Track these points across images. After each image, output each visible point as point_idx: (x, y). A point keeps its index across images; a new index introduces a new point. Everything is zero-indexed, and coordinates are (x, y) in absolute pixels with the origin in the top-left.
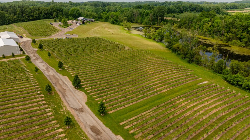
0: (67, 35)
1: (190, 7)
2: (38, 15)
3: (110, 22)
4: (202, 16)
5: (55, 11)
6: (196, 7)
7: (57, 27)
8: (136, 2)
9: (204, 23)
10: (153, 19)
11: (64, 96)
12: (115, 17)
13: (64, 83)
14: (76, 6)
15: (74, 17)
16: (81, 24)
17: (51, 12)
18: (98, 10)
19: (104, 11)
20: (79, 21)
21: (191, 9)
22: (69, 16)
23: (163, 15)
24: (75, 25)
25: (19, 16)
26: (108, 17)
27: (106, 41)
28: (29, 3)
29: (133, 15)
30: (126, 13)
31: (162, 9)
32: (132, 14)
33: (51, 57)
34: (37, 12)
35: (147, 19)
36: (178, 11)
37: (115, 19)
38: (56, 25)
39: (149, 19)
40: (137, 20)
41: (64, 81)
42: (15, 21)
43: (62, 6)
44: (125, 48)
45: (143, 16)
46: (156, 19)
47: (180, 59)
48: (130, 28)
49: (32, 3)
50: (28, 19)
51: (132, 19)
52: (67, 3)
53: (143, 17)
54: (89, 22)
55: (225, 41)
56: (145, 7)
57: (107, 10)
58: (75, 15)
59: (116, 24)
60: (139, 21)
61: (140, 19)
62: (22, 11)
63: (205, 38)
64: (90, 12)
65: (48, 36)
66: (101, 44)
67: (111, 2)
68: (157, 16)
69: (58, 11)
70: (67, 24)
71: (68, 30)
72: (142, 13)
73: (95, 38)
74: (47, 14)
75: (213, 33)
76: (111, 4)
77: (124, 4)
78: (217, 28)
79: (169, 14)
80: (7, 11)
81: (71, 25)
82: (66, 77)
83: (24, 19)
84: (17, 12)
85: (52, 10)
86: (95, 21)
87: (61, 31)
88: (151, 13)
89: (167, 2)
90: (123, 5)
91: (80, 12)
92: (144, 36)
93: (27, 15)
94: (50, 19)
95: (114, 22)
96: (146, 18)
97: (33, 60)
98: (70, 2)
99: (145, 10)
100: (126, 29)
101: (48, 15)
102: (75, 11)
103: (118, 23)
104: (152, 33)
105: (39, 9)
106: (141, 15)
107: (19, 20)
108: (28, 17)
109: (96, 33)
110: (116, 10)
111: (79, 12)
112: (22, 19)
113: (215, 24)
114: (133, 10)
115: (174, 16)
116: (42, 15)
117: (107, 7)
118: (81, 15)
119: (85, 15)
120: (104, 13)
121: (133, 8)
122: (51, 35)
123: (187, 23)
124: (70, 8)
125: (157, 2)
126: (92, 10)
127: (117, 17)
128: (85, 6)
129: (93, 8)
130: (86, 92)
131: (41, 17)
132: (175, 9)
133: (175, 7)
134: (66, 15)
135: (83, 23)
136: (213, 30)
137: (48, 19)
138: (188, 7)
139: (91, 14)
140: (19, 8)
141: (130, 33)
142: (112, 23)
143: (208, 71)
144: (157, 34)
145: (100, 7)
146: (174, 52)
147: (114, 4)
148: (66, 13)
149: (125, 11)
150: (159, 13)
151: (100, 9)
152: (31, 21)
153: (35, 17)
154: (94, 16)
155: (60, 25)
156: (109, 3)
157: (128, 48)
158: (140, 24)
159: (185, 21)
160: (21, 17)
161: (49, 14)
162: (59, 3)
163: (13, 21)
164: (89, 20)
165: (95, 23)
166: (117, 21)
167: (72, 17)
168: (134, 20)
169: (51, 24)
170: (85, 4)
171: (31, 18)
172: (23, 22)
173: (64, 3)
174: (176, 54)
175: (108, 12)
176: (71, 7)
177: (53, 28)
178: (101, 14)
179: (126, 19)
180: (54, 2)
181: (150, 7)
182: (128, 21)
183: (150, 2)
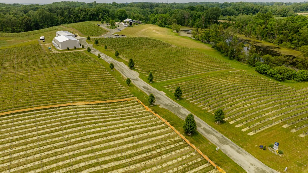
0: (115, 35)
1: (252, 9)
2: (84, 17)
3: (158, 25)
4: (257, 18)
5: (101, 12)
6: (259, 9)
7: (105, 28)
8: (191, 3)
9: (257, 25)
10: (205, 22)
11: (123, 73)
12: (164, 19)
13: (121, 66)
14: (121, 7)
15: (120, 19)
16: (128, 26)
17: (97, 13)
18: (145, 12)
19: (152, 13)
20: (126, 23)
21: (253, 11)
22: (115, 18)
23: (217, 17)
24: (123, 26)
25: (67, 17)
26: (156, 20)
27: (154, 40)
28: (70, 4)
29: (184, 17)
30: (175, 15)
31: (216, 11)
32: (182, 15)
33: (107, 50)
34: (84, 13)
35: (198, 22)
36: (237, 14)
37: (164, 22)
38: (104, 26)
39: (200, 21)
40: (187, 23)
41: (121, 65)
42: (63, 22)
43: (106, 7)
44: (171, 46)
45: (194, 18)
46: (209, 21)
47: (223, 56)
48: (179, 30)
49: (73, 4)
50: (75, 21)
51: (182, 21)
52: (110, 4)
53: (194, 20)
54: (137, 24)
55: (276, 43)
56: (198, 9)
57: (155, 11)
58: (121, 17)
59: (164, 27)
60: (189, 23)
61: (191, 22)
62: (69, 12)
63: (258, 41)
64: (137, 14)
65: (98, 35)
66: (149, 42)
67: (160, 3)
68: (209, 18)
69: (104, 13)
70: (115, 26)
71: (115, 31)
72: (194, 15)
73: (143, 38)
74: (93, 15)
75: (266, 36)
76: (160, 6)
77: (175, 6)
78: (270, 30)
79: (226, 16)
80: (55, 12)
81: (118, 26)
82: (122, 62)
83: (71, 20)
84: (64, 13)
85: (98, 11)
86: (142, 23)
87: (109, 32)
88: (203, 15)
89: (226, 3)
90: (173, 7)
91: (127, 13)
92: (193, 38)
93: (73, 16)
94: (96, 21)
95: (163, 24)
96: (198, 20)
97: (92, 52)
98: (114, 3)
99: (197, 12)
100: (175, 31)
101: (94, 17)
102: (121, 12)
103: (167, 25)
104: (200, 35)
105: (85, 10)
106: (193, 17)
107: (66, 21)
108: (75, 18)
109: (144, 34)
110: (165, 12)
111: (125, 14)
112: (69, 20)
113: (269, 26)
114: (184, 12)
115: (230, 19)
116: (88, 16)
117: (155, 9)
118: (128, 17)
119: (132, 17)
120: (151, 14)
121: (185, 9)
122: (100, 34)
123: (241, 26)
124: (114, 9)
125: (216, 2)
126: (139, 12)
127: (166, 19)
128: (131, 8)
129: (140, 10)
130: (138, 72)
131: (87, 18)
132: (234, 11)
133: (234, 8)
134: (112, 16)
135: (131, 24)
136: (267, 33)
137: (94, 20)
138: (249, 9)
139: (138, 16)
140: (65, 9)
141: (179, 35)
142: (160, 26)
143: (245, 65)
144: (204, 35)
145: (147, 9)
146: (219, 51)
147: (164, 5)
148: (112, 14)
149: (175, 13)
150: (212, 14)
151: (147, 11)
152: (77, 22)
153: (81, 19)
154: (141, 19)
155: (108, 26)
156: (157, 4)
157: (174, 46)
158: (191, 27)
159: (239, 24)
160: (68, 19)
161: (95, 15)
162: (102, 4)
163: (60, 23)
164: (137, 22)
165: (142, 25)
166: (165, 24)
167: (119, 19)
168: (184, 23)
169: (98, 25)
170: (131, 5)
171: (77, 20)
172: (70, 23)
173: (108, 4)
174: (220, 53)
175: (156, 14)
176: (116, 8)
177: (102, 29)
178: (149, 16)
179: (175, 21)
180: (96, 3)
181: (204, 9)
182: (178, 24)
183: (207, 2)
